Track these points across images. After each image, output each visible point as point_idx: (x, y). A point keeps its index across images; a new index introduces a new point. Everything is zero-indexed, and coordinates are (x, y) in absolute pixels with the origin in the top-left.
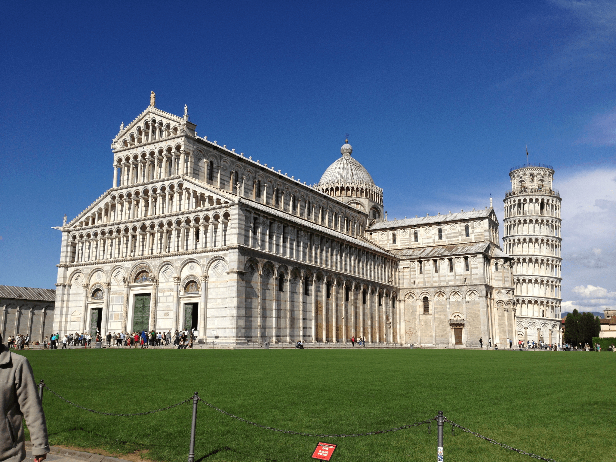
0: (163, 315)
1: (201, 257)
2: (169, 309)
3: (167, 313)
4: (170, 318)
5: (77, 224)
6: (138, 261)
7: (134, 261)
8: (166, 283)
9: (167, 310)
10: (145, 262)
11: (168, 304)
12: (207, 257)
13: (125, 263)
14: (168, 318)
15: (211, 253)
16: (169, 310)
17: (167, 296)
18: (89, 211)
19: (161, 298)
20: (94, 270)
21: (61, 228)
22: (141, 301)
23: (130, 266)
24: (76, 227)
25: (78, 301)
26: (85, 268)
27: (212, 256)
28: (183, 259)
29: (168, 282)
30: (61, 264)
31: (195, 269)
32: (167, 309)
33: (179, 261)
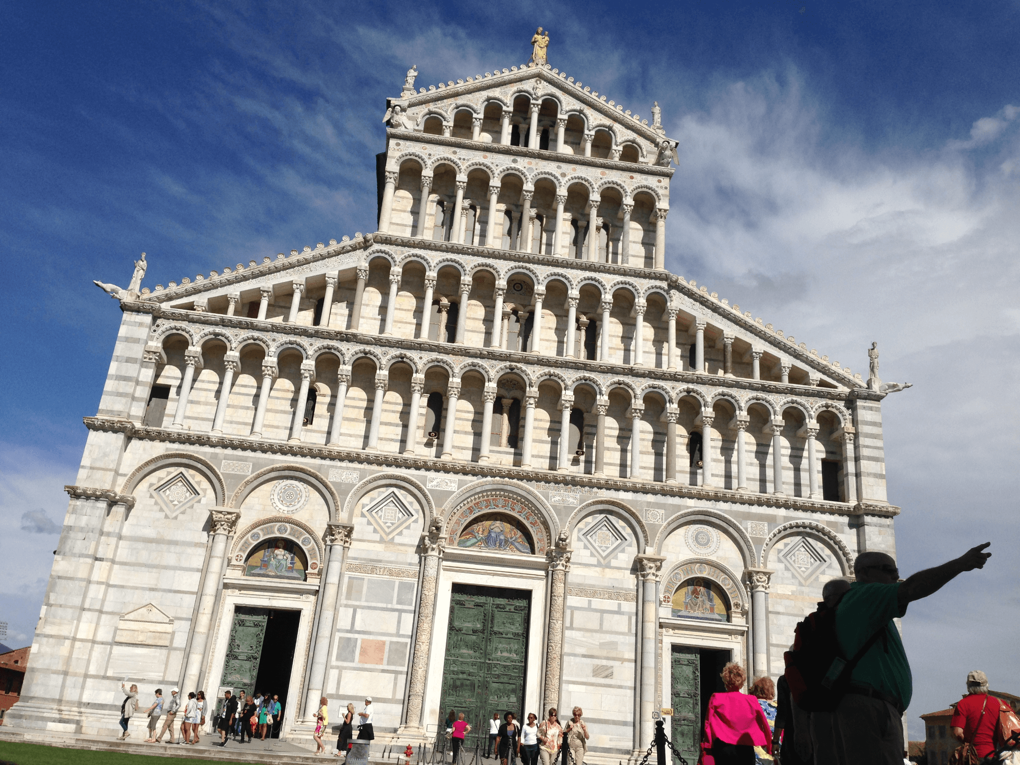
0: (589, 671)
1: (748, 516)
2: (613, 654)
3: (606, 668)
4: (620, 687)
5: (201, 300)
6: (489, 478)
7: (469, 478)
8: (598, 569)
9: (608, 658)
10: (519, 487)
11: (608, 638)
12: (771, 520)
13: (432, 474)
14: (610, 686)
15: (782, 512)
16: (614, 659)
17: (603, 612)
18: (270, 272)
19: (576, 613)
20: (273, 470)
21: (126, 296)
22: (475, 611)
23: (453, 487)
24: (191, 306)
25: (166, 568)
26: (226, 457)
27: (786, 519)
28: (679, 508)
29: (608, 566)
30: (100, 416)
31: (713, 546)
32: (604, 653)
33: (662, 511)
